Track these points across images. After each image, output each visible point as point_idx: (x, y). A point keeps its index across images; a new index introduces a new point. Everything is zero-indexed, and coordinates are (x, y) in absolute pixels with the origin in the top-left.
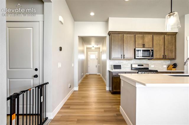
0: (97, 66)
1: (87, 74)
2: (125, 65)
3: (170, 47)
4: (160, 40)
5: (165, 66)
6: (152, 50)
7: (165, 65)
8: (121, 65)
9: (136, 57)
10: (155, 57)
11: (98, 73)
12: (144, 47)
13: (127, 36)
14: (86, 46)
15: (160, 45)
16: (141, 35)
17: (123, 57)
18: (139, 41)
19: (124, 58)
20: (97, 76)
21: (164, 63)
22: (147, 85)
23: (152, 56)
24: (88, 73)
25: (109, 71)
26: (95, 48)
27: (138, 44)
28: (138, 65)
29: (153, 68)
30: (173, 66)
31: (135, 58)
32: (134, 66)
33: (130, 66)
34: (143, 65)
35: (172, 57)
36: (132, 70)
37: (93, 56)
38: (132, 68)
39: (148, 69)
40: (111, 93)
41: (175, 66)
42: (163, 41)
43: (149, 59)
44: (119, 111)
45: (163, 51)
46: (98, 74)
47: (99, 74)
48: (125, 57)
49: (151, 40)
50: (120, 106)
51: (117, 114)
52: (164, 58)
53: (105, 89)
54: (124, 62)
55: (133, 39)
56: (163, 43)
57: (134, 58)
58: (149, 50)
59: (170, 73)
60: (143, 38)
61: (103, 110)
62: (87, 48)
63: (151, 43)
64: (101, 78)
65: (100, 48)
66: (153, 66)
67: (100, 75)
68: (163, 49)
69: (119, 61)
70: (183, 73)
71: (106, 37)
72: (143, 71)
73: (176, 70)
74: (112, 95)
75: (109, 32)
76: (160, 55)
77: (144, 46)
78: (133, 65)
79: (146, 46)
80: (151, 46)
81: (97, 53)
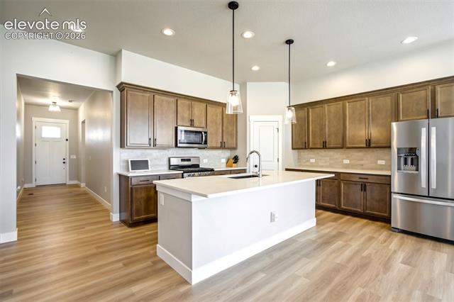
0: (67, 161)
1: (26, 186)
2: (155, 159)
3: (230, 128)
4: (217, 116)
5: (224, 161)
6: (206, 133)
7: (223, 158)
8: (147, 161)
9: (179, 145)
10: (209, 145)
11: (70, 179)
12: (192, 125)
13: (162, 101)
14: (25, 98)
15: (216, 123)
16: (187, 102)
17: (153, 144)
18: (184, 113)
19: (155, 145)
20: (68, 190)
21: (222, 156)
22: (210, 196)
23: (206, 143)
24: (31, 182)
25: (120, 176)
26: (61, 108)
27: (183, 119)
28: (182, 160)
29: (206, 164)
30: (233, 161)
31: (176, 146)
32: (174, 162)
33: (166, 162)
34: (189, 160)
35: (232, 146)
36: (170, 169)
37: (51, 131)
38: (170, 166)
39: (197, 166)
40: (126, 227)
41: (236, 159)
42: (221, 117)
43: (200, 148)
44: (155, 255)
45: (220, 135)
46: (69, 183)
47: (75, 182)
48: (158, 142)
49: (204, 113)
50: (158, 245)
51: (153, 262)
52: (223, 146)
53: (109, 221)
54: (154, 154)
55: (174, 107)
56: (220, 121)
57: (174, 145)
58: (201, 132)
59: (231, 172)
60: (191, 108)
61: (120, 264)
62: (26, 104)
63: (204, 119)
64: (85, 193)
65: (76, 110)
66: (205, 161)
67: (77, 186)
68: (221, 131)
69: (143, 151)
70: (244, 171)
71: (112, 92)
72: (192, 172)
73: (237, 167)
74: (130, 230)
75: (122, 83)
76: (217, 141)
77: (192, 123)
78: (171, 159)
79: (196, 123)
80: (204, 125)
81: (68, 122)
